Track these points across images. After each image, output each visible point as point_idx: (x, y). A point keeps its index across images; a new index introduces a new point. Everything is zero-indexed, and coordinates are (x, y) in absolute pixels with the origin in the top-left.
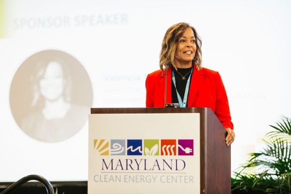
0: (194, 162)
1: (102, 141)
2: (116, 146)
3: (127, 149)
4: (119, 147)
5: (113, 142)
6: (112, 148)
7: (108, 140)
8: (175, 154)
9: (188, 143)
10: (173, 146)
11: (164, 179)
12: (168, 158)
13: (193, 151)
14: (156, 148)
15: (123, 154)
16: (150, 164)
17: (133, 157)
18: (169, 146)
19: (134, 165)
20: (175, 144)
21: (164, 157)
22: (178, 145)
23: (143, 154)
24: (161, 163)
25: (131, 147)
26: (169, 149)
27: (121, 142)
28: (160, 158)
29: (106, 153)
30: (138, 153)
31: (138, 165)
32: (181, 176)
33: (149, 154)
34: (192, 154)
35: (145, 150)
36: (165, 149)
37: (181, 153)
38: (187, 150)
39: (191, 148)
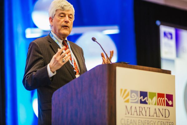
1: (125, 90)
2: (133, 95)
3: (140, 99)
4: (135, 97)
5: (132, 92)
6: (131, 97)
7: (129, 90)
8: (164, 105)
10: (163, 99)
13: (173, 103)
14: (155, 99)
17: (143, 105)
18: (161, 98)
19: (144, 112)
20: (164, 98)
21: (159, 107)
23: (148, 103)
25: (142, 97)
26: (162, 100)
27: (136, 92)
28: (157, 107)
31: (146, 112)
32: (167, 122)
33: (151, 104)
34: (172, 106)
35: (149, 100)
36: (159, 100)
38: (170, 103)
39: (172, 101)
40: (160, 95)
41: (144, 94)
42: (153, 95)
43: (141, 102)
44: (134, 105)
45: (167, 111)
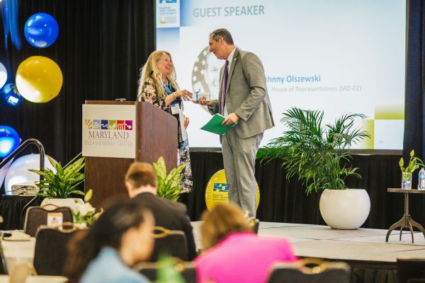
0: (132, 134)
1: (89, 120)
2: (95, 123)
3: (101, 126)
4: (97, 124)
5: (95, 121)
6: (94, 125)
7: (92, 120)
8: (124, 129)
9: (129, 123)
10: (123, 124)
11: (118, 144)
12: (120, 131)
13: (132, 127)
14: (115, 125)
15: (99, 128)
16: (112, 135)
17: (104, 130)
19: (104, 135)
21: (119, 130)
22: (125, 124)
23: (108, 129)
24: (117, 134)
25: (103, 124)
26: (121, 125)
27: (98, 121)
28: (117, 131)
29: (91, 128)
30: (106, 128)
31: (106, 135)
32: (126, 142)
33: (111, 129)
34: (131, 129)
35: (110, 126)
36: (119, 126)
37: (127, 128)
38: (129, 127)
39: (131, 125)
40: (119, 122)
41: (105, 122)
42: (112, 122)
43: (102, 128)
44: (96, 131)
45: (126, 134)
